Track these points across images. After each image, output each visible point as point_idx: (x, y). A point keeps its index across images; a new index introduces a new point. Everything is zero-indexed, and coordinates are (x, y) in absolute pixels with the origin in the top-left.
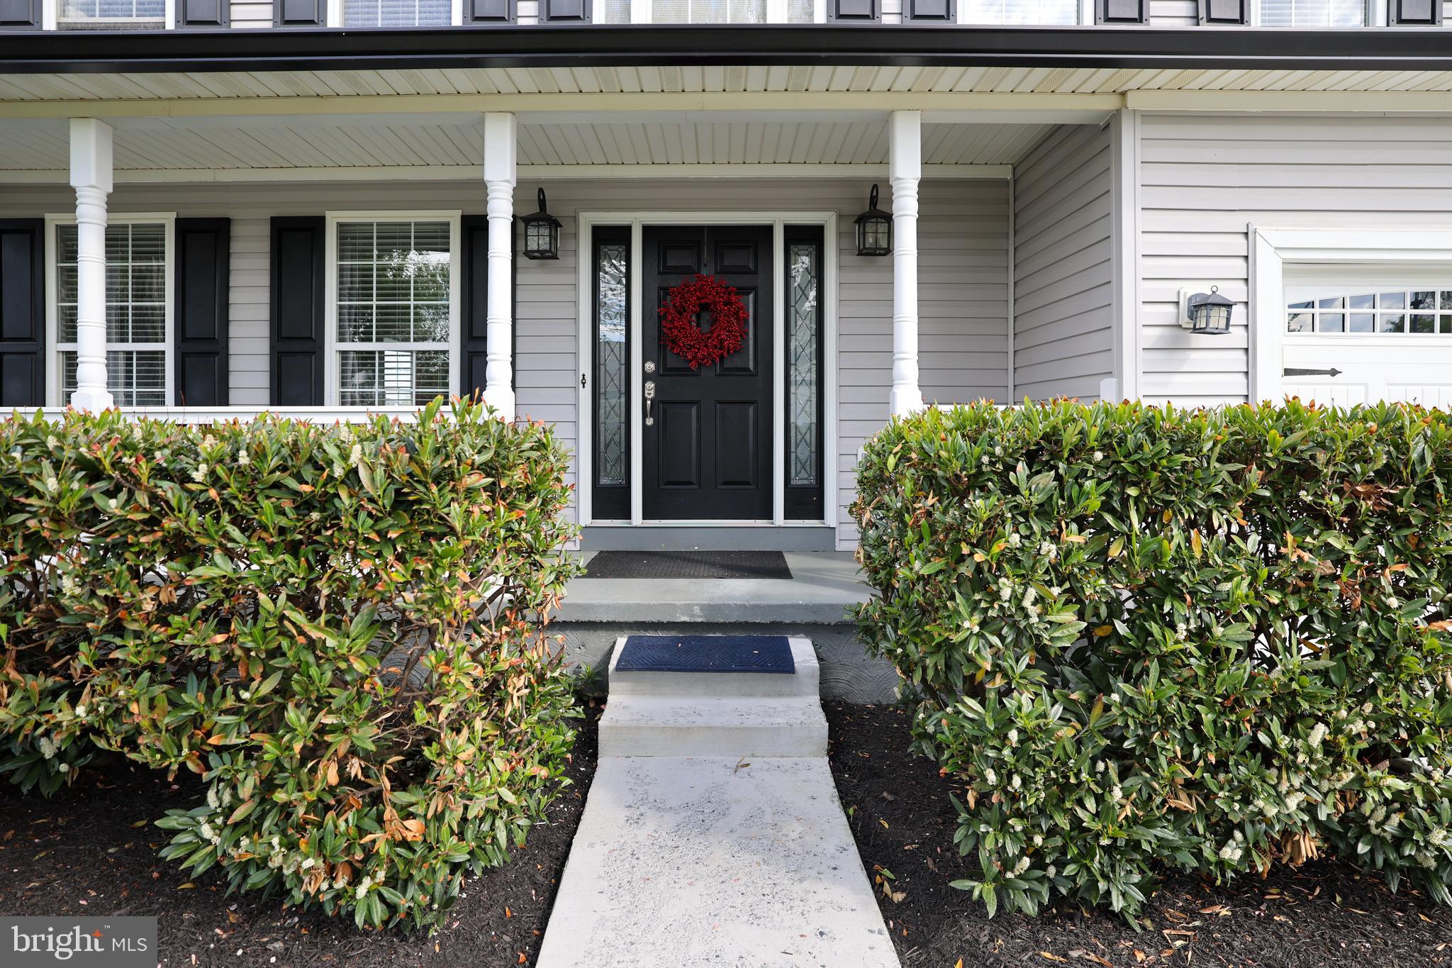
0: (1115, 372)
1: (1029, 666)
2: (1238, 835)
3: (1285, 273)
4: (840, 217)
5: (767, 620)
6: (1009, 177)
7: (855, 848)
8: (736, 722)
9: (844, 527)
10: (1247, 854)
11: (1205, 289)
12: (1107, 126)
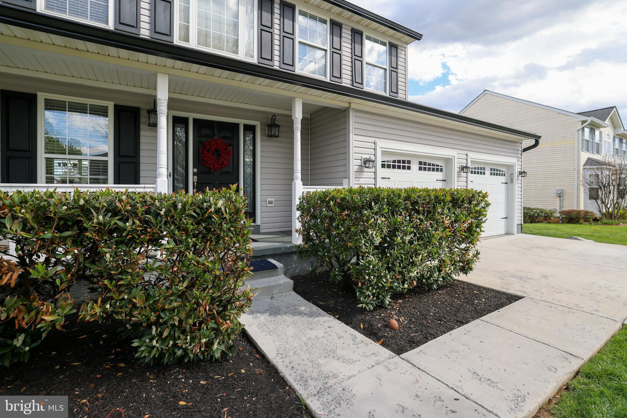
0: (347, 177)
1: (372, 250)
2: (406, 282)
3: (382, 153)
4: (261, 124)
5: (261, 255)
6: (309, 117)
7: (320, 309)
8: (268, 285)
9: (263, 225)
10: (408, 286)
11: (367, 157)
12: (345, 110)
